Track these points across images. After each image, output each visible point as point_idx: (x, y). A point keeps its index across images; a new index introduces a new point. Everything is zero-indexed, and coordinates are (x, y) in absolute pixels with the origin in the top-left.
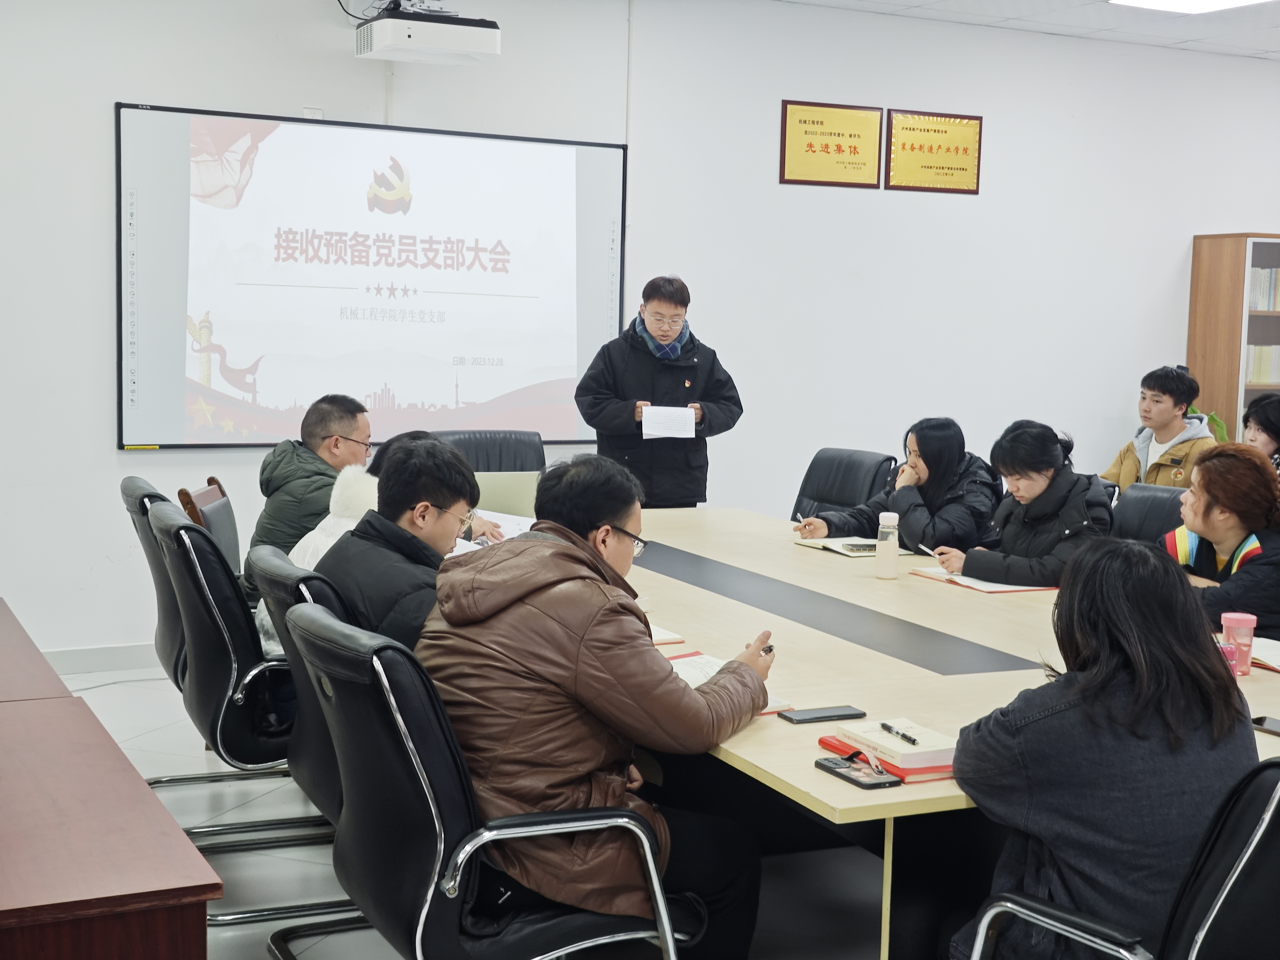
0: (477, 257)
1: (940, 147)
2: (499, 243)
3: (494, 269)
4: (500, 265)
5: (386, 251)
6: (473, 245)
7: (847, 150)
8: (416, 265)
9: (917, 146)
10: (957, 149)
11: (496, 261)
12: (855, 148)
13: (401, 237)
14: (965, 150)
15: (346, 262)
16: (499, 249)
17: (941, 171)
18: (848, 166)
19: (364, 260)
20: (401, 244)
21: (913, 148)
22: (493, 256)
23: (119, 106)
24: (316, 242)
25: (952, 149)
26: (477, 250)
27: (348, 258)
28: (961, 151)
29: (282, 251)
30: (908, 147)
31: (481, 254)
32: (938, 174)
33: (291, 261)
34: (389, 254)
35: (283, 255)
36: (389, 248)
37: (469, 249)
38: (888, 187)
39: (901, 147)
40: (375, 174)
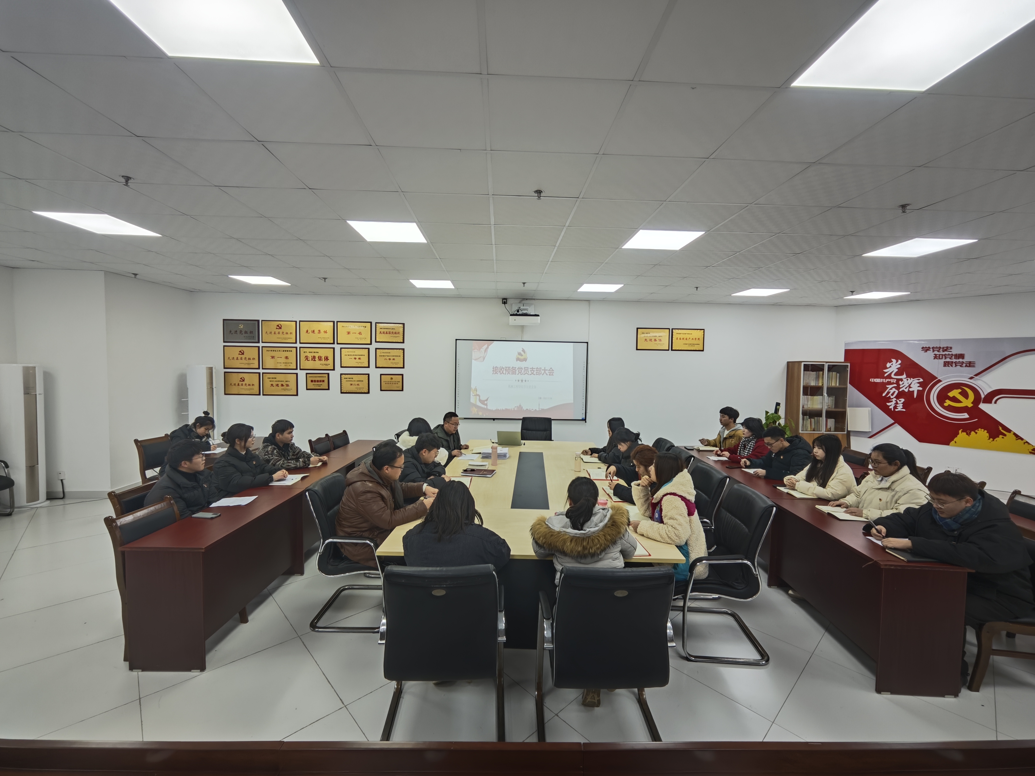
0: (545, 372)
1: (690, 338)
2: (551, 368)
3: (550, 375)
4: (551, 374)
5: (521, 371)
6: (544, 369)
7: (658, 340)
8: (528, 374)
9: (682, 338)
11: (550, 373)
12: (660, 340)
13: (525, 368)
14: (699, 339)
15: (510, 374)
16: (551, 370)
18: (658, 345)
19: (515, 373)
20: (524, 369)
21: (680, 339)
22: (550, 372)
23: (456, 340)
24: (503, 369)
25: (694, 339)
26: (545, 370)
27: (511, 373)
28: (697, 339)
29: (494, 372)
30: (679, 339)
31: (546, 371)
32: (689, 346)
33: (497, 374)
34: (521, 372)
35: (494, 373)
36: (521, 370)
37: (543, 370)
38: (672, 350)
39: (676, 339)
40: (518, 352)
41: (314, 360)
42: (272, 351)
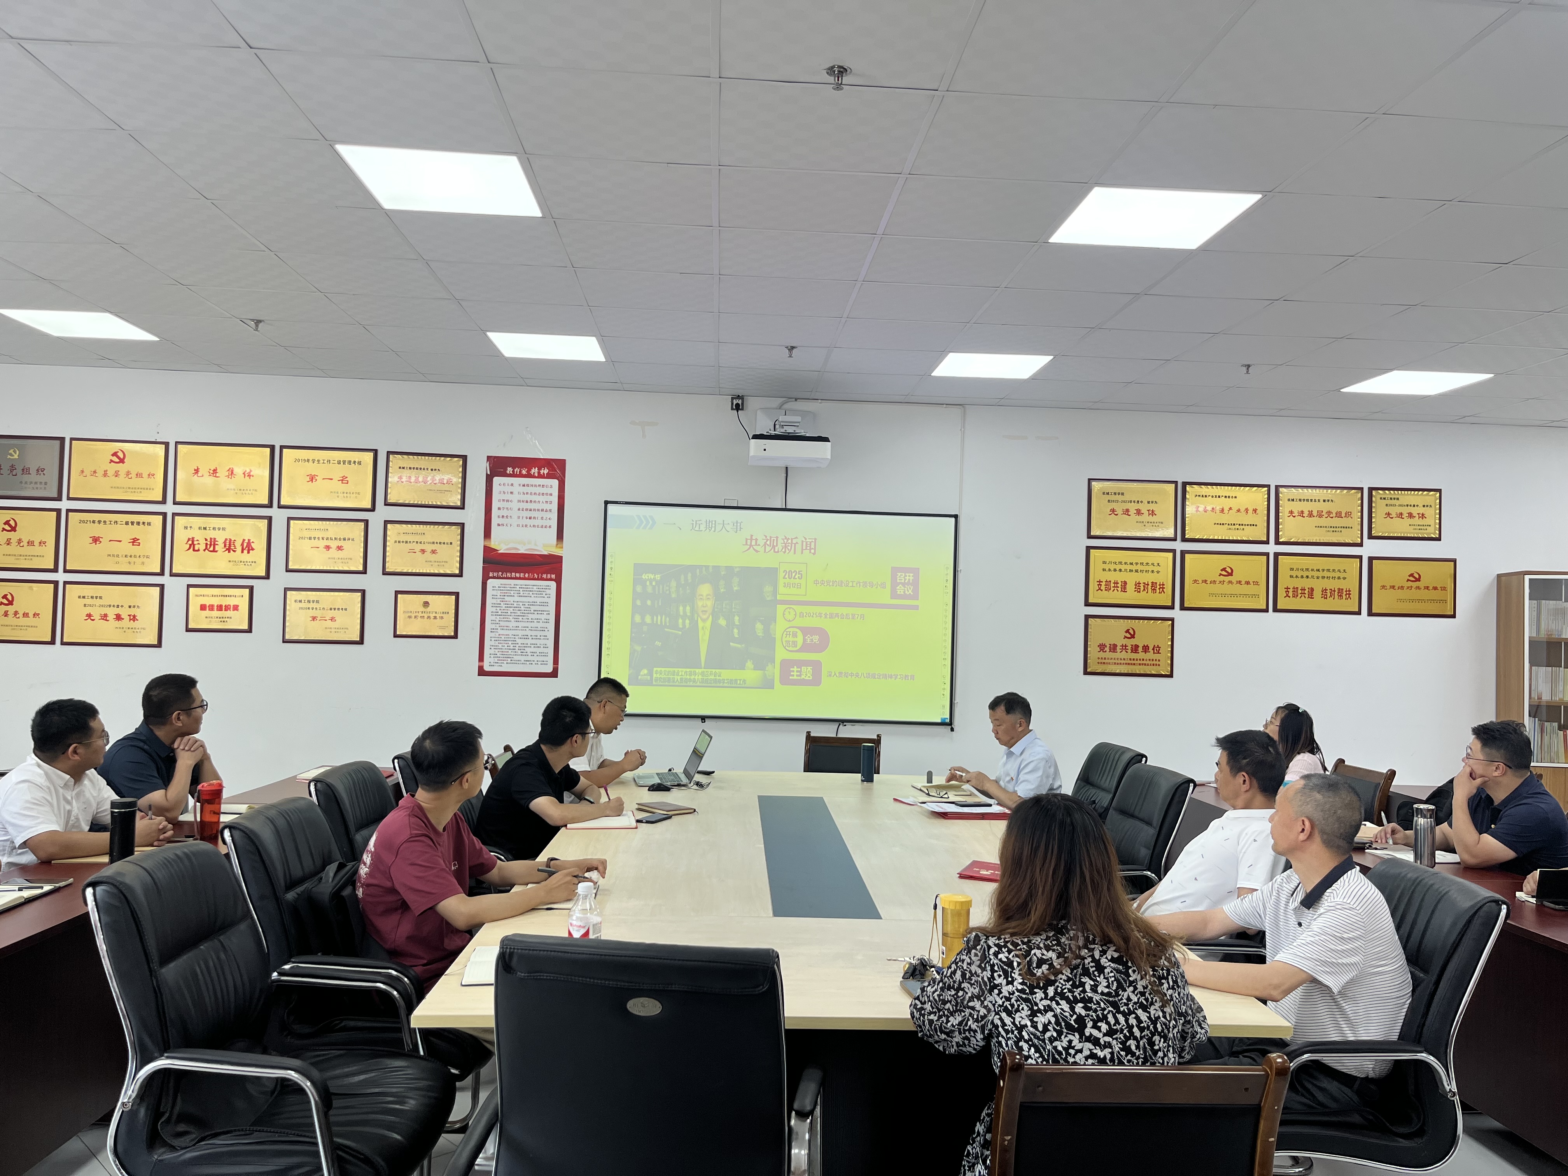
1: (1231, 509)
7: (1146, 513)
9: (1209, 509)
10: (1247, 510)
12: (1153, 511)
14: (1255, 511)
17: (1233, 527)
18: (1146, 524)
21: (1205, 511)
23: (607, 503)
25: (1242, 510)
28: (1250, 511)
30: (1201, 509)
32: (1230, 529)
38: (1184, 539)
39: (1194, 509)
41: (211, 549)
42: (94, 522)
